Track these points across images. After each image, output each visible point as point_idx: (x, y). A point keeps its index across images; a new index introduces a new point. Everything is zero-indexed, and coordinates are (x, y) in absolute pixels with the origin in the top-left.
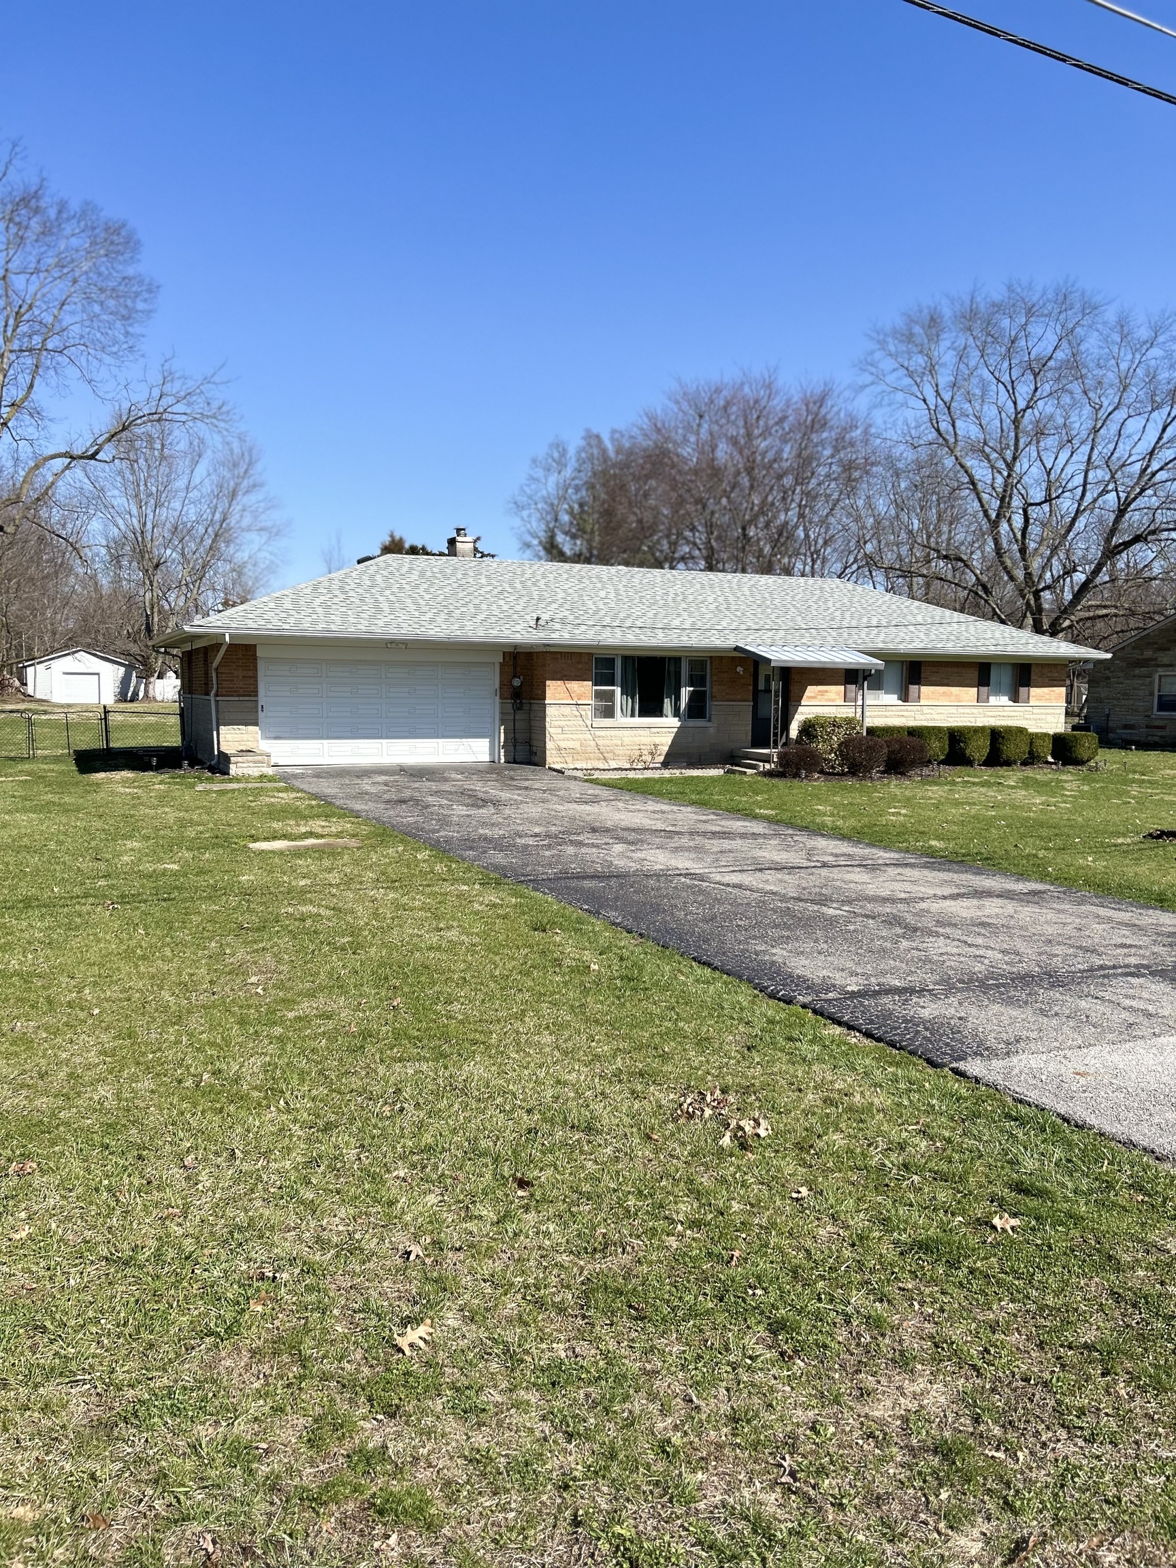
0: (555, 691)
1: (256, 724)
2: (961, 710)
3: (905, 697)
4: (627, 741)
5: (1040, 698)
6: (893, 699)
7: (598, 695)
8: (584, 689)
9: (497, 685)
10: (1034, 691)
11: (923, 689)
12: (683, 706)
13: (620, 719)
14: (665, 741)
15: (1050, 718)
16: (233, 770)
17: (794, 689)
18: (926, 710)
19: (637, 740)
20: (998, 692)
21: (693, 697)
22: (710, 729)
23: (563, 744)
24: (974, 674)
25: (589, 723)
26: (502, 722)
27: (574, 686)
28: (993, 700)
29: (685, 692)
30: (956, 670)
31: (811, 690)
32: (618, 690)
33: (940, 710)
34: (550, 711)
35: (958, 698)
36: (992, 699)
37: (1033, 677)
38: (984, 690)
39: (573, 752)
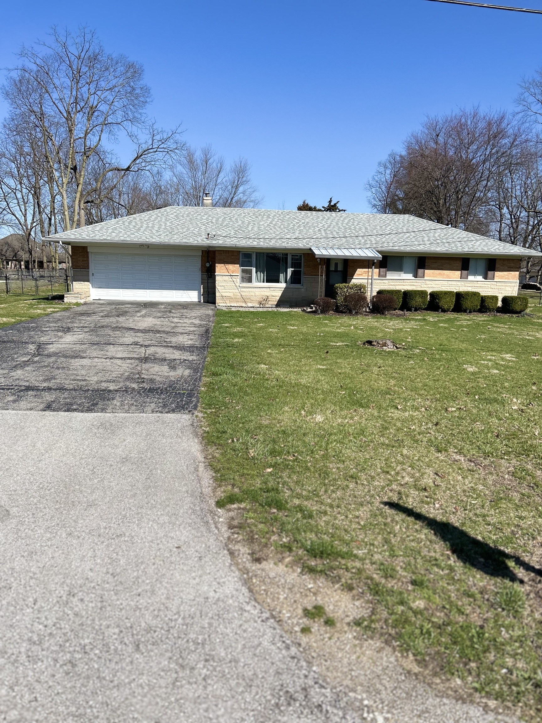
0: (220, 269)
1: (88, 281)
2: (450, 283)
3: (416, 276)
4: (257, 294)
5: (502, 277)
6: (410, 276)
7: (243, 271)
8: (236, 269)
9: (200, 266)
10: (497, 274)
11: (426, 271)
12: (289, 277)
13: (255, 283)
14: (278, 294)
15: (508, 288)
16: (66, 300)
17: (350, 271)
18: (428, 282)
19: (263, 293)
20: (475, 274)
21: (293, 273)
22: (302, 290)
23: (224, 294)
24: (460, 264)
25: (238, 285)
26: (202, 283)
27: (230, 267)
28: (471, 278)
29: (290, 271)
30: (447, 261)
31: (359, 271)
32: (254, 270)
33: (437, 282)
34: (217, 278)
35: (448, 276)
36: (469, 277)
37: (497, 266)
38: (465, 272)
39: (230, 298)
